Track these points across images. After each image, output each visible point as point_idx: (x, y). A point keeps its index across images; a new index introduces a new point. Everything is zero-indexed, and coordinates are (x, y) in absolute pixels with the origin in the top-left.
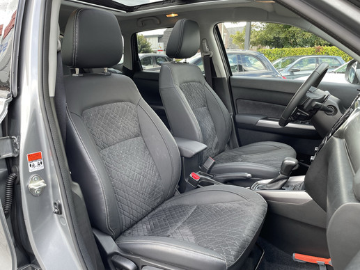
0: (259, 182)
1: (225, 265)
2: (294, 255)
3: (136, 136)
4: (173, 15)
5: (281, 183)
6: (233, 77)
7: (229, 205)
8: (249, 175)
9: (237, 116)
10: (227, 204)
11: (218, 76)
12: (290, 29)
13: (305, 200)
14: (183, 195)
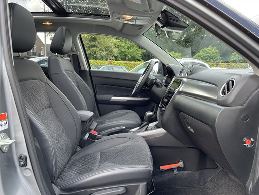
0: (131, 130)
1: (150, 171)
2: (161, 167)
3: (48, 107)
4: (48, 23)
5: (145, 127)
6: (92, 70)
7: (121, 146)
8: (124, 127)
9: (97, 96)
10: (123, 144)
11: (82, 69)
12: (93, 49)
13: (163, 133)
14: (83, 149)
